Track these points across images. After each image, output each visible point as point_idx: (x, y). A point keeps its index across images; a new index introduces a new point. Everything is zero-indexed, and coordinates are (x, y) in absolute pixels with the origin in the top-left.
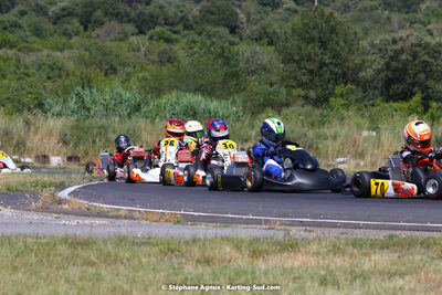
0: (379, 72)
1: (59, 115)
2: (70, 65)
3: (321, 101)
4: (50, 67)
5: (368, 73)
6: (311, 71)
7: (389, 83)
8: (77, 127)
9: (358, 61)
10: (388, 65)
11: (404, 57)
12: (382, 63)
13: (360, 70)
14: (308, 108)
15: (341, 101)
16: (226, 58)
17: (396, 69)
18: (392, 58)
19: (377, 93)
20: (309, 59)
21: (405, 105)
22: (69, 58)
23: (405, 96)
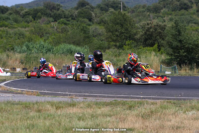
0: (142, 36)
1: (20, 52)
2: (27, 34)
3: (121, 47)
4: (19, 34)
5: (138, 36)
6: (117, 36)
7: (146, 40)
8: (26, 57)
9: (135, 32)
10: (145, 33)
11: (151, 30)
12: (143, 32)
13: (135, 35)
14: (116, 49)
15: (128, 47)
16: (84, 31)
17: (149, 35)
18: (147, 30)
19: (141, 44)
20: (116, 31)
21: (151, 48)
22: (27, 31)
23: (152, 45)
